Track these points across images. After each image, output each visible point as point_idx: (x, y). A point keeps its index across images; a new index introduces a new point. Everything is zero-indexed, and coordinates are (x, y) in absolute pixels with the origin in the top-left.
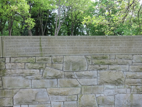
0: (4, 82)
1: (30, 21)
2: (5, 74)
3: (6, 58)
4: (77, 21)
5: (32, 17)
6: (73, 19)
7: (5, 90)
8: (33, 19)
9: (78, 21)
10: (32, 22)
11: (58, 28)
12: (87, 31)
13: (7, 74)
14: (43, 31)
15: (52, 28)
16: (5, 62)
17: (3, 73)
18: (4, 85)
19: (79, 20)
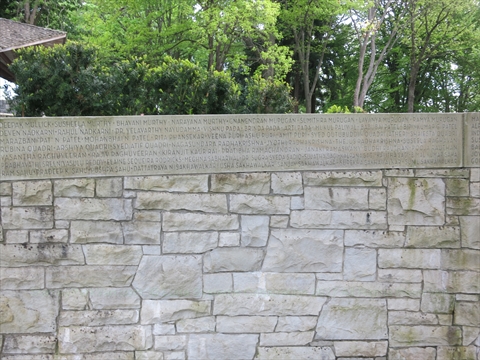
0: (464, 231)
1: (276, 54)
2: (470, 209)
3: (472, 170)
4: (432, 50)
5: (284, 43)
6: (416, 45)
7: (466, 251)
8: (286, 49)
9: (435, 52)
10: (283, 57)
11: (367, 77)
12: (461, 85)
13: (473, 211)
14: (310, 88)
15: (334, 76)
16: (469, 179)
17: (464, 209)
18: (463, 237)
19: (437, 47)
